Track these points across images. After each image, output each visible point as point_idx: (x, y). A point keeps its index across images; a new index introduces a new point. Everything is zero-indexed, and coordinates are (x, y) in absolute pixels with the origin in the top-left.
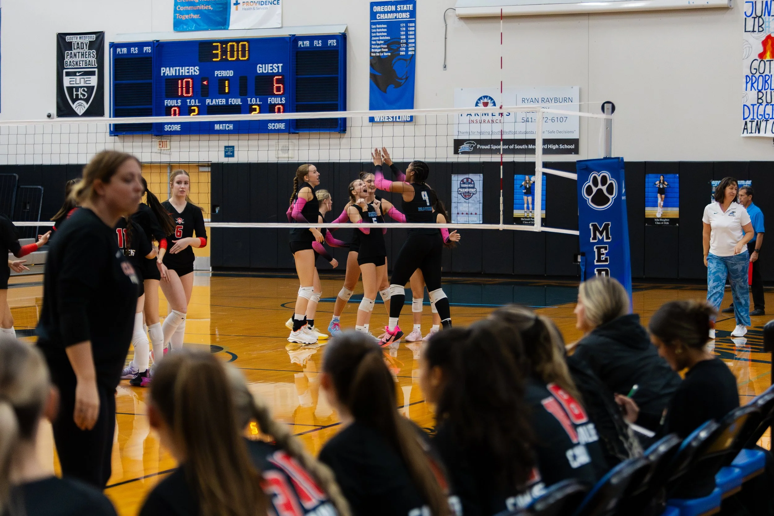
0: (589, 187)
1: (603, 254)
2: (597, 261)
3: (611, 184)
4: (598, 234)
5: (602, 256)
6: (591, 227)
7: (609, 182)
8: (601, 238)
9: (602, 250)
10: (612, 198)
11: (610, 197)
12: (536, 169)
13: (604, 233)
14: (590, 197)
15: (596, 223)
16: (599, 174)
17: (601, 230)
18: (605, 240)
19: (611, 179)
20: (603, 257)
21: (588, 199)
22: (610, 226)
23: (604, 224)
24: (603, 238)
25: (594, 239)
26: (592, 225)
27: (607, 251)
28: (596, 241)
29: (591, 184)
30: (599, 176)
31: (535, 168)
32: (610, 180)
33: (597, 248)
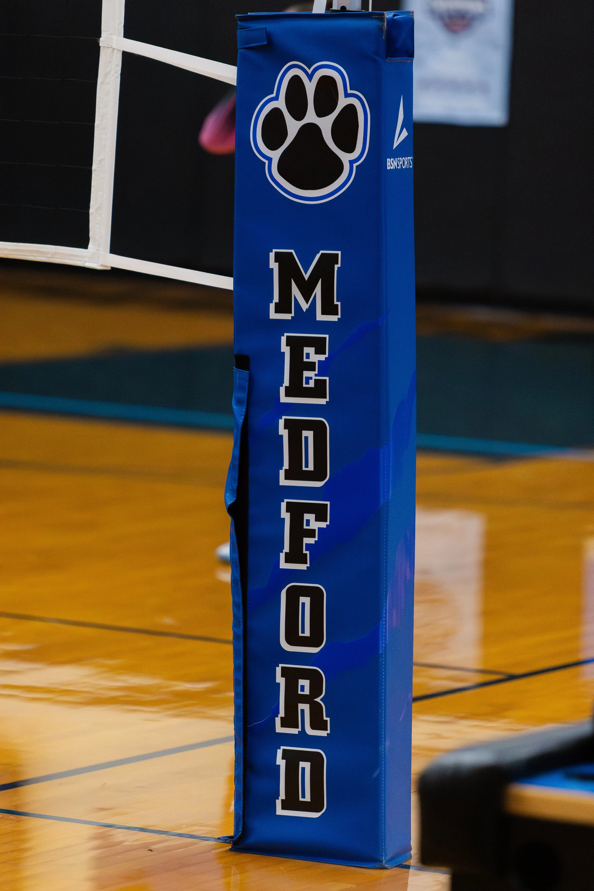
0: (276, 113)
1: (311, 366)
2: (289, 393)
3: (350, 109)
4: (296, 291)
5: (306, 374)
6: (274, 265)
7: (343, 102)
8: (305, 306)
9: (307, 350)
10: (351, 162)
11: (345, 157)
12: (103, 41)
13: (318, 290)
14: (276, 155)
15: (292, 251)
16: (310, 71)
17: (306, 276)
18: (320, 317)
19: (349, 91)
20: (308, 379)
21: (270, 160)
22: (339, 265)
23: (318, 256)
24: (313, 307)
25: (280, 309)
26: (278, 257)
27: (322, 357)
28: (287, 317)
29: (281, 104)
30: (310, 77)
31: (99, 35)
32: (347, 95)
33: (290, 341)
